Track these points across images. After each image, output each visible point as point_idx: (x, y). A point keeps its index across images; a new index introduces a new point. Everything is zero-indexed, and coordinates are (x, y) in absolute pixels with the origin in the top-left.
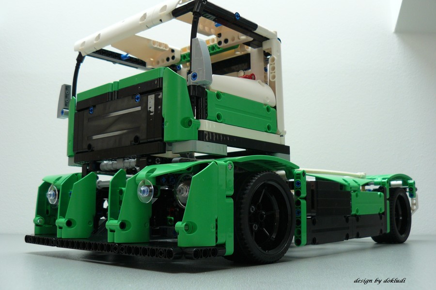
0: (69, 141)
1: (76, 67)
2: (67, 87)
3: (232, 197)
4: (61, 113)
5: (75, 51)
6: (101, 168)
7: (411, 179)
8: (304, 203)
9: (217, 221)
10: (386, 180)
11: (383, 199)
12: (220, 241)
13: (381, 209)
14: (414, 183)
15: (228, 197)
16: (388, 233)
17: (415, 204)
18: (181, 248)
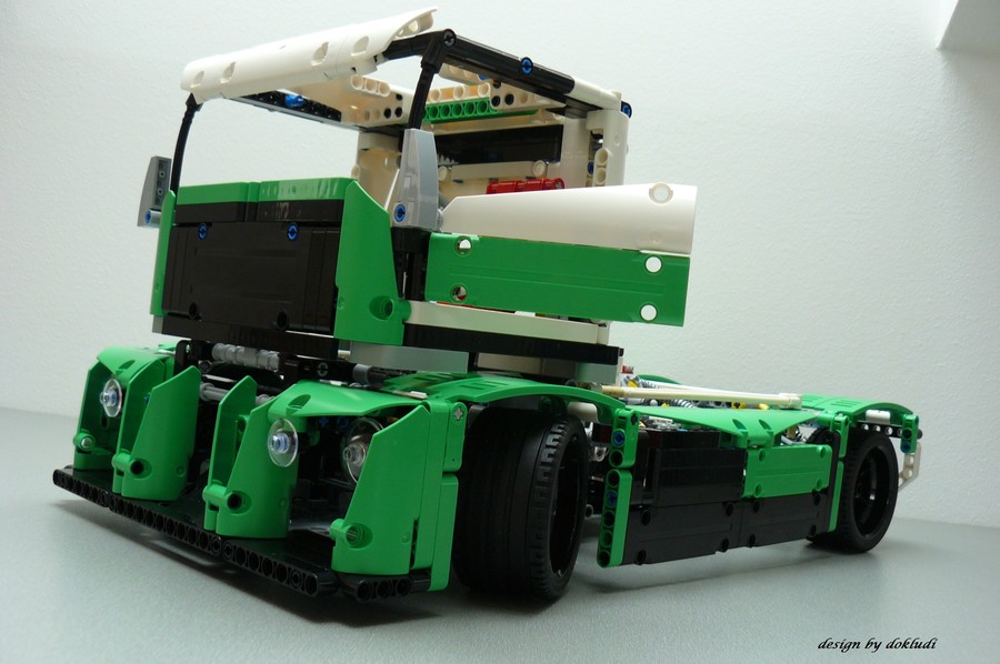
0: (156, 286)
1: (184, 120)
2: (161, 163)
3: (458, 474)
4: (146, 219)
5: (183, 88)
6: (214, 354)
7: (911, 413)
8: (626, 479)
9: (416, 523)
10: (845, 417)
11: (828, 460)
12: (418, 564)
13: (819, 483)
14: (917, 420)
15: (446, 473)
16: (831, 532)
17: (911, 467)
18: (336, 574)
